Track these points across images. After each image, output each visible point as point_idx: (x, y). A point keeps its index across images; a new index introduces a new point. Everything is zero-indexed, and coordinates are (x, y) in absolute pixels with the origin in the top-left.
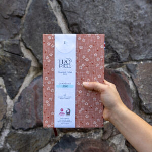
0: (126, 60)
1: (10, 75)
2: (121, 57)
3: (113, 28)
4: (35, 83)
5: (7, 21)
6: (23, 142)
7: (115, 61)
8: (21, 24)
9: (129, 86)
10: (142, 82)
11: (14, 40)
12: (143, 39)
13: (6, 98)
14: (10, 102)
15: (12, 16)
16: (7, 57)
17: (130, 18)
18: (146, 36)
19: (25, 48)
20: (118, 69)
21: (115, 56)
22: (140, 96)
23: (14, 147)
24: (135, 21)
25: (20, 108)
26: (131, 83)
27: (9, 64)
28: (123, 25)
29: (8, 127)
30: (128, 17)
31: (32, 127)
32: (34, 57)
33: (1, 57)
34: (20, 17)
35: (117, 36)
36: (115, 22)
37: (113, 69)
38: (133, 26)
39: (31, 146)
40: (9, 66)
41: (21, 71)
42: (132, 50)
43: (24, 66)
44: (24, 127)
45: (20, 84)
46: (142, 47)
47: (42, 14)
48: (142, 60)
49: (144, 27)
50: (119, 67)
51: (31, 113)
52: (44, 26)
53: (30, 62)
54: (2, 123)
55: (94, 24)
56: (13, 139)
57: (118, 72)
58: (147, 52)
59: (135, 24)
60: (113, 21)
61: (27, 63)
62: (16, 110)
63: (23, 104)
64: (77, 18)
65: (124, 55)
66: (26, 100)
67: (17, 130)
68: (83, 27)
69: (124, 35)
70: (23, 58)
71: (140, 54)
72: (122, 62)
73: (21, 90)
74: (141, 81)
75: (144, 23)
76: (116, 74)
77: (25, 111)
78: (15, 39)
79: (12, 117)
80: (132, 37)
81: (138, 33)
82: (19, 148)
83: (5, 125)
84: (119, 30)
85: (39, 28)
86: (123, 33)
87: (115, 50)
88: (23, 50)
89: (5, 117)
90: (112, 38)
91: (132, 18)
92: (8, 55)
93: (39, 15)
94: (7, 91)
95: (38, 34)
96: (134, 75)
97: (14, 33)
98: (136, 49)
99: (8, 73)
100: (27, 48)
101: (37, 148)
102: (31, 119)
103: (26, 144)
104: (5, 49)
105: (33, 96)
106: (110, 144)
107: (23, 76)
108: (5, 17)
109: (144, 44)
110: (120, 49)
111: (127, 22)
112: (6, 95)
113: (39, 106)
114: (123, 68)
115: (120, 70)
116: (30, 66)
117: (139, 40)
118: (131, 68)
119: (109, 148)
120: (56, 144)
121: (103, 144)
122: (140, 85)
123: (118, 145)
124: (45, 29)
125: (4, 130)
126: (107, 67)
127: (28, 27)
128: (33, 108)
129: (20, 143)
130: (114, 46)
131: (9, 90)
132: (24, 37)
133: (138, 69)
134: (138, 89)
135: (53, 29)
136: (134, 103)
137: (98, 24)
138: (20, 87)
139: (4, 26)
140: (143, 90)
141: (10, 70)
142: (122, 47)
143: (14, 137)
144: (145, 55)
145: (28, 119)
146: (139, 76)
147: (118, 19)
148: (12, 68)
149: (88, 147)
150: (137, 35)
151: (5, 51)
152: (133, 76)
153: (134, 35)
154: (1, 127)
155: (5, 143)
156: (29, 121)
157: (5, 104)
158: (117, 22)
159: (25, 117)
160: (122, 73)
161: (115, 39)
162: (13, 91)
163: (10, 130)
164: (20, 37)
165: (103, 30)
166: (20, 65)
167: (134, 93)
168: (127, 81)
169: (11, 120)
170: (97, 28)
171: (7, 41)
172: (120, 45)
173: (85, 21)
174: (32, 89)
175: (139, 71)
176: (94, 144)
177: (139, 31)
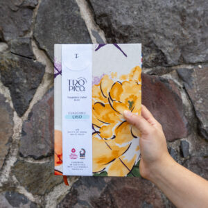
0: (177, 63)
1: (18, 85)
2: (169, 58)
3: (158, 18)
4: (50, 95)
5: (15, 14)
6: (34, 174)
7: (161, 64)
8: (33, 17)
9: (181, 100)
10: (201, 94)
11: (24, 39)
12: (202, 33)
13: (13, 115)
14: (18, 121)
15: (21, 7)
16: (15, 61)
17: (182, 3)
18: (206, 27)
19: (37, 49)
20: (164, 76)
21: (160, 57)
22: (197, 114)
23: (21, 181)
24: (188, 7)
25: (31, 129)
26: (183, 96)
27: (17, 70)
28: (171, 14)
29: (14, 154)
30: (179, 2)
31: (46, 154)
32: (48, 60)
33: (8, 61)
34: (32, 8)
35: (163, 29)
36: (159, 10)
37: (157, 76)
38: (185, 14)
39: (44, 180)
40: (17, 73)
41: (32, 79)
42: (185, 48)
43: (36, 73)
44: (35, 155)
45: (31, 97)
46: (200, 44)
47: (60, 3)
48: (200, 63)
49: (203, 16)
50: (166, 73)
51: (44, 136)
52: (62, 19)
53: (44, 67)
54: (8, 148)
55: (130, 13)
56: (22, 170)
57: (165, 81)
59: (190, 11)
60: (158, 8)
61: (40, 69)
62: (25, 131)
63: (34, 123)
64: (107, 6)
65: (172, 55)
66: (39, 118)
67: (26, 157)
68: (114, 18)
69: (173, 28)
70: (35, 61)
71: (198, 55)
72: (170, 66)
73: (32, 105)
74: (198, 93)
75: (203, 9)
76: (162, 83)
77: (37, 133)
78: (25, 37)
79: (20, 140)
80: (185, 29)
81: (194, 24)
82: (27, 183)
83: (11, 151)
84: (166, 21)
85: (56, 22)
86: (171, 25)
87: (159, 48)
88: (35, 51)
89: (11, 141)
90: (156, 32)
91: (185, 3)
92: (16, 58)
93: (56, 5)
94: (14, 106)
95: (54, 29)
97: (24, 29)
98: (192, 47)
99: (16, 81)
100: (40, 49)
101: (51, 183)
102: (44, 144)
103: (38, 178)
104: (12, 50)
105: (47, 113)
107: (35, 86)
108: (13, 9)
109: (203, 40)
110: (168, 47)
111: (178, 9)
112: (13, 111)
114: (171, 74)
115: (168, 76)
116: (44, 72)
117: (195, 34)
118: (184, 75)
119: (152, 189)
120: (77, 179)
121: (142, 183)
122: (198, 100)
124: (63, 22)
125: (10, 157)
126: (148, 73)
127: (42, 21)
128: (48, 129)
129: (29, 176)
130: (158, 44)
131: (17, 105)
132: (36, 35)
133: (194, 75)
134: (195, 105)
135: (74, 22)
136: (188, 124)
137: (135, 13)
138: (30, 101)
139: (12, 21)
140: (202, 106)
141: (18, 78)
142: (171, 44)
143: (22, 167)
144: (205, 56)
145: (41, 143)
146: (196, 86)
147: (164, 6)
148: (21, 74)
149: (122, 187)
150: (192, 27)
151: (12, 53)
152: (187, 86)
153: (188, 27)
154: (6, 153)
155: (11, 175)
156: (42, 146)
157: (11, 124)
158: (163, 9)
159: (37, 141)
160: (171, 82)
161: (161, 34)
162: (22, 105)
163: (18, 158)
164: (31, 33)
165: (142, 21)
166: (31, 71)
167: (188, 111)
168: (177, 93)
169: (19, 145)
170: (134, 18)
171: (15, 40)
172: (167, 43)
173: (118, 10)
174: (46, 103)
175: (196, 79)
176: (130, 182)
177: (195, 22)
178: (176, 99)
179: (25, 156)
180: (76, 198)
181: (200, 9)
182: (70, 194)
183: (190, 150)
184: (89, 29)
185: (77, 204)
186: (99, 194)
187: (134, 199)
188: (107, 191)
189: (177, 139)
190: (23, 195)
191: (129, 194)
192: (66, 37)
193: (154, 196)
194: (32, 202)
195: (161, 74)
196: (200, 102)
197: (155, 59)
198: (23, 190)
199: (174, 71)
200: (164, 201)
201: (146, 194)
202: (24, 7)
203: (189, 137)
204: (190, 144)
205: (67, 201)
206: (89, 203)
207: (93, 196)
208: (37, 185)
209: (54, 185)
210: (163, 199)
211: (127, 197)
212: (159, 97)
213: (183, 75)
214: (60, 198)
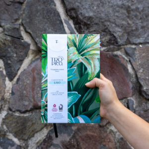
0: (124, 43)
1: (10, 58)
2: (119, 40)
3: (111, 12)
4: (33, 65)
5: (9, 7)
6: (20, 124)
7: (113, 44)
8: (22, 9)
9: (128, 70)
10: (142, 65)
11: (15, 25)
12: (142, 22)
13: (5, 80)
14: (9, 84)
15: (14, 2)
16: (8, 40)
17: (128, 2)
18: (145, 19)
19: (24, 32)
20: (115, 53)
21: (113, 39)
22: (139, 80)
23: (10, 129)
24: (132, 5)
25: (18, 90)
26: (129, 67)
27: (9, 47)
28: (120, 9)
29: (6, 109)
30: (126, 1)
31: (29, 109)
32: (33, 40)
33: (2, 41)
34: (21, 3)
35: (114, 19)
36: (112, 6)
37: (110, 53)
38: (130, 10)
39: (27, 129)
40: (9, 49)
41: (20, 54)
42: (130, 33)
43: (23, 49)
44: (21, 109)
45: (19, 66)
46: (141, 30)
48: (141, 44)
49: (143, 11)
50: (117, 51)
51: (28, 95)
52: (43, 11)
53: (29, 45)
55: (91, 8)
56: (10, 121)
57: (116, 56)
58: (146, 35)
59: (133, 7)
60: (111, 5)
61: (26, 46)
62: (14, 91)
63: (21, 86)
64: (75, 2)
65: (121, 38)
66: (24, 82)
68: (80, 11)
69: (121, 19)
70: (22, 41)
71: (139, 38)
72: (120, 46)
73: (19, 72)
74: (140, 65)
75: (142, 6)
76: (114, 57)
77: (22, 93)
78: (16, 23)
79: (10, 99)
80: (130, 20)
81: (136, 16)
82: (14, 130)
83: (3, 107)
84: (117, 14)
85: (39, 13)
86: (120, 17)
87: (112, 33)
88: (23, 34)
89: (3, 99)
90: (109, 21)
91: (130, 2)
92: (9, 38)
94: (6, 73)
95: (37, 18)
96: (133, 58)
97: (15, 18)
98: (134, 33)
99: (8, 55)
100: (27, 32)
101: (33, 131)
102: (28, 101)
103: (23, 127)
104: (6, 33)
105: (30, 79)
106: (108, 131)
107: (22, 59)
108: (8, 4)
109: (143, 27)
110: (118, 32)
111: (125, 6)
112: (5, 77)
113: (36, 88)
114: (121, 51)
115: (118, 53)
116: (29, 49)
117: (137, 24)
119: (107, 135)
120: (52, 128)
121: (100, 130)
122: (140, 69)
123: (116, 132)
124: (44, 14)
125: (2, 112)
126: (104, 50)
127: (28, 12)
128: (31, 91)
129: (16, 125)
130: (111, 30)
131: (8, 72)
132: (24, 22)
133: (137, 52)
134: (138, 74)
135: (51, 13)
136: (133, 87)
137: (95, 8)
138: (18, 70)
139: (6, 12)
140: (143, 74)
141: (9, 53)
142: (120, 30)
143: (11, 119)
144: (144, 39)
145: (26, 101)
146: (138, 59)
147: (115, 3)
148: (12, 50)
149: (86, 133)
150: (135, 18)
151: (6, 34)
152: (131, 59)
153: (132, 19)
155: (2, 125)
156: (26, 103)
157: (4, 86)
158: (115, 6)
159: (22, 99)
160: (120, 57)
161: (113, 23)
162: (12, 72)
163: (8, 112)
164: (20, 21)
165: (100, 14)
166: (20, 48)
167: (133, 77)
168: (125, 65)
169: (9, 102)
170: (94, 12)
171: (8, 26)
172: (117, 29)
173: (83, 5)
174: (30, 71)
175: (138, 55)
176: (91, 129)
177: (137, 15)
178: (124, 69)
179: (14, 110)
180: (51, 142)
181: (140, 6)
182: (47, 139)
183: (134, 106)
184: (62, 19)
185: (52, 147)
186: (68, 139)
187: (94, 142)
188: (74, 137)
189: (125, 98)
190: (11, 140)
191: (90, 139)
192: (46, 24)
193: (108, 140)
194: (18, 145)
195: (113, 51)
196: (141, 71)
197: (109, 40)
198: (11, 136)
199: (123, 49)
200: (116, 144)
201: (103, 138)
202: (16, 2)
203: (134, 97)
204: (135, 101)
205: (44, 145)
206: (61, 146)
207: (63, 140)
208: (22, 132)
209: (34, 132)
210: (115, 142)
211: (89, 141)
212: (112, 67)
213: (129, 52)
214: (39, 142)
